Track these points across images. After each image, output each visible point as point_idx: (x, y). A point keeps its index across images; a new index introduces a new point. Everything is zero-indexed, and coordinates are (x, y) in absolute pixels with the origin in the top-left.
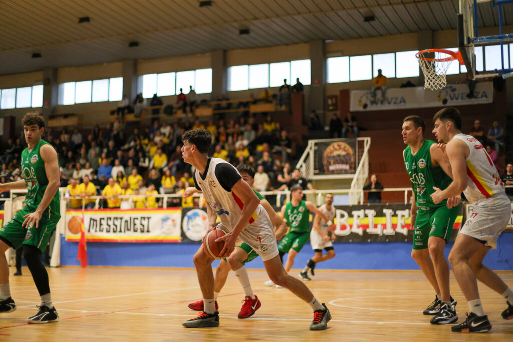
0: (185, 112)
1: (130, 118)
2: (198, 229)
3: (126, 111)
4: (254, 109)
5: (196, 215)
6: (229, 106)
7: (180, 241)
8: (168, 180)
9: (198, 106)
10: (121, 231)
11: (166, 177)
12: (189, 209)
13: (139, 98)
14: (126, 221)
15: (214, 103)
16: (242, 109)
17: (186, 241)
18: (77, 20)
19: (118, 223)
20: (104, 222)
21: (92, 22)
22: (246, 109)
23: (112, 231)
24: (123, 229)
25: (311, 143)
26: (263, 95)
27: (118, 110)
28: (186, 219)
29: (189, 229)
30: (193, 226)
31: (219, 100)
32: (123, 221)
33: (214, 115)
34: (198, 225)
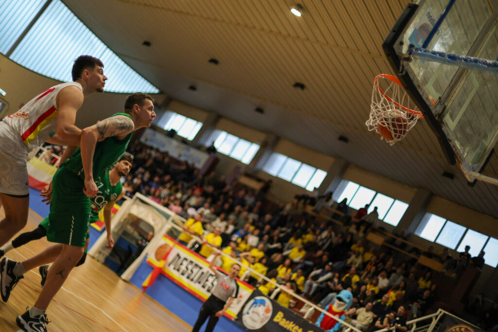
0: (358, 229)
1: (309, 209)
2: (256, 317)
3: (308, 201)
4: (423, 260)
5: (263, 303)
6: (403, 246)
7: (233, 320)
8: (284, 269)
9: (374, 231)
10: (192, 280)
11: (284, 266)
12: (261, 294)
13: (329, 196)
14: (203, 273)
15: (390, 235)
16: (413, 255)
17: (239, 323)
18: (293, 83)
19: (195, 270)
20: (185, 263)
21: (305, 91)
22: (416, 258)
23: (186, 275)
24: (195, 279)
25: (441, 312)
26: (440, 253)
27: (303, 196)
28: (252, 301)
29: (248, 313)
30: (253, 312)
31: (396, 235)
32: (201, 271)
33: (383, 245)
34: (258, 314)
